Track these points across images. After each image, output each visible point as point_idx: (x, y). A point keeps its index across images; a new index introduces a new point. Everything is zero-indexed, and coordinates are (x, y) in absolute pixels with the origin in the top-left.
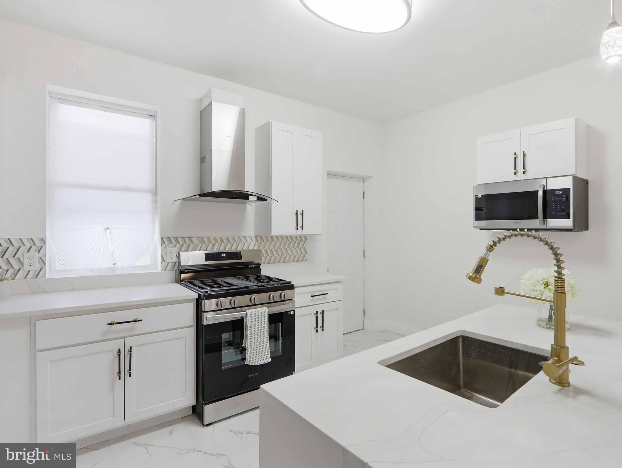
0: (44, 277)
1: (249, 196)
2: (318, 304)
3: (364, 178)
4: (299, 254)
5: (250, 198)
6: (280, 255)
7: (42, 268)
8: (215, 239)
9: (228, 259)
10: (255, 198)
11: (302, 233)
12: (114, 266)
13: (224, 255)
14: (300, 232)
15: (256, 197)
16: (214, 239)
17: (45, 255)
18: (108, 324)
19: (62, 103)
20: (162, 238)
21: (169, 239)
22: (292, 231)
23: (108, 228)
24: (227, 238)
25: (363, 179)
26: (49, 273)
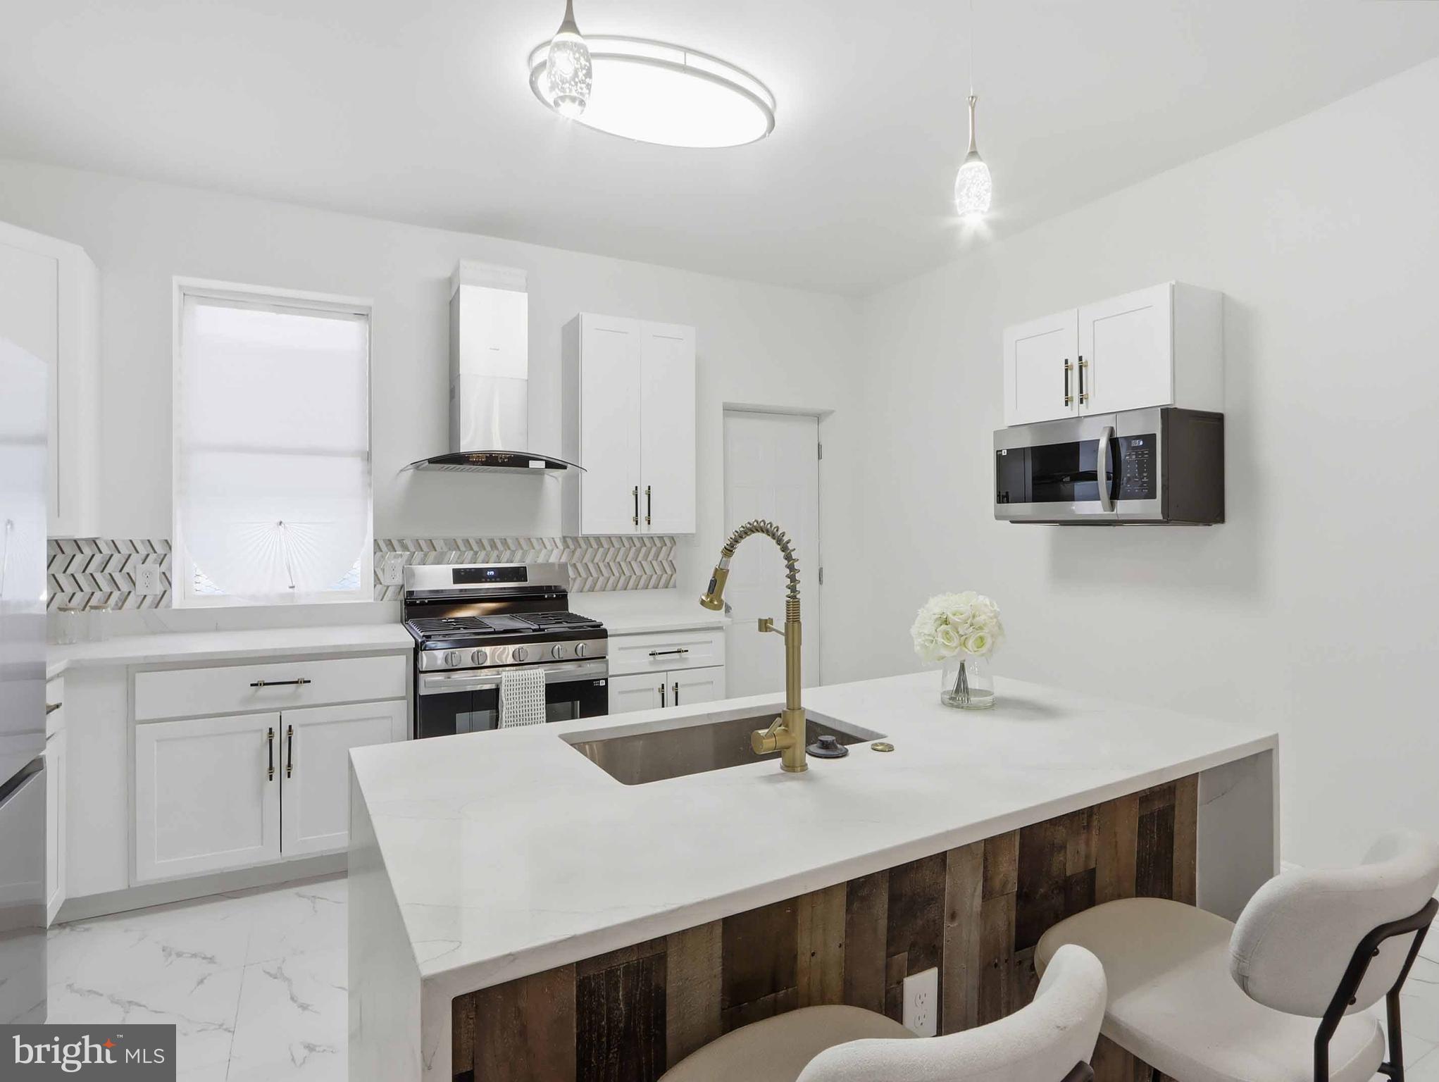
0: (169, 605)
1: (530, 462)
2: (667, 671)
3: (820, 415)
4: (659, 572)
5: (532, 464)
6: (617, 574)
7: (165, 592)
8: (480, 542)
9: (498, 579)
10: (542, 465)
11: (649, 530)
12: (291, 590)
13: (492, 573)
14: (643, 529)
15: (544, 462)
16: (477, 543)
17: (170, 569)
18: (252, 685)
19: (202, 304)
20: (375, 540)
21: (389, 543)
22: (625, 527)
23: (281, 523)
24: (504, 542)
25: (818, 417)
26: (177, 600)
